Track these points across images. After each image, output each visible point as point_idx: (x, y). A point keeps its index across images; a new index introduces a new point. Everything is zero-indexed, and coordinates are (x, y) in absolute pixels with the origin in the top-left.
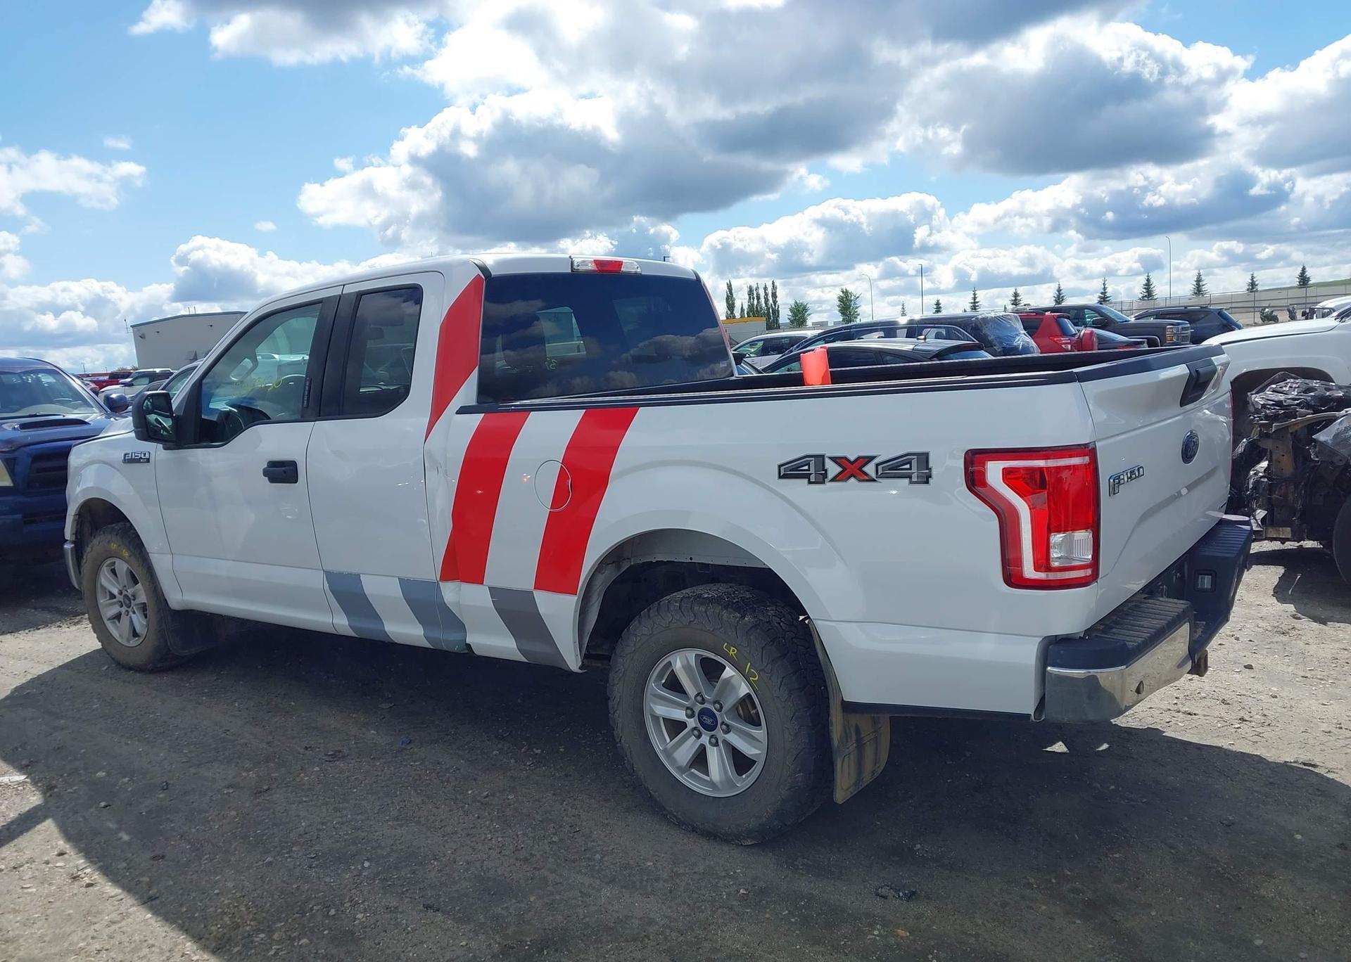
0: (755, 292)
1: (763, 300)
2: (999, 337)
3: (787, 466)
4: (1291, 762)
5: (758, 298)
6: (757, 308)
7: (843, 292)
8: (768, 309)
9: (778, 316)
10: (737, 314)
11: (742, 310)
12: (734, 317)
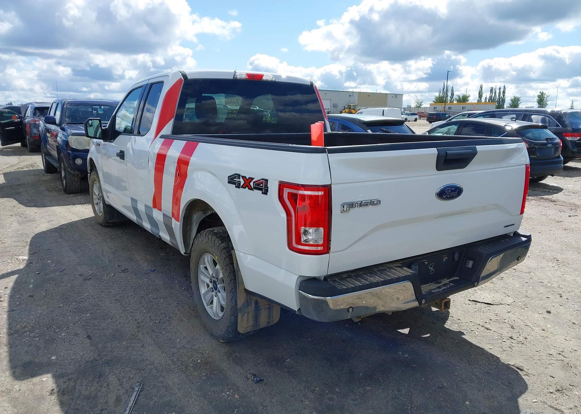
0: (494, 90)
1: (497, 94)
2: (572, 123)
3: (231, 177)
4: (511, 365)
5: (495, 93)
6: (494, 98)
7: (540, 93)
8: (500, 99)
9: (504, 102)
10: (483, 100)
11: (486, 98)
12: (481, 101)
